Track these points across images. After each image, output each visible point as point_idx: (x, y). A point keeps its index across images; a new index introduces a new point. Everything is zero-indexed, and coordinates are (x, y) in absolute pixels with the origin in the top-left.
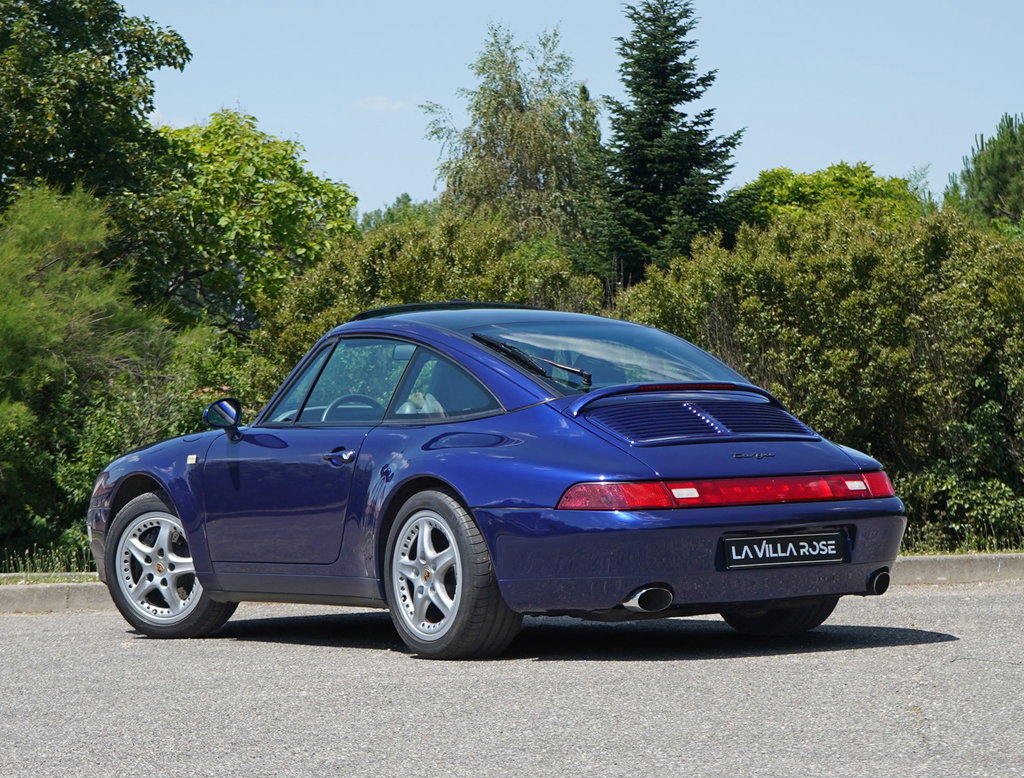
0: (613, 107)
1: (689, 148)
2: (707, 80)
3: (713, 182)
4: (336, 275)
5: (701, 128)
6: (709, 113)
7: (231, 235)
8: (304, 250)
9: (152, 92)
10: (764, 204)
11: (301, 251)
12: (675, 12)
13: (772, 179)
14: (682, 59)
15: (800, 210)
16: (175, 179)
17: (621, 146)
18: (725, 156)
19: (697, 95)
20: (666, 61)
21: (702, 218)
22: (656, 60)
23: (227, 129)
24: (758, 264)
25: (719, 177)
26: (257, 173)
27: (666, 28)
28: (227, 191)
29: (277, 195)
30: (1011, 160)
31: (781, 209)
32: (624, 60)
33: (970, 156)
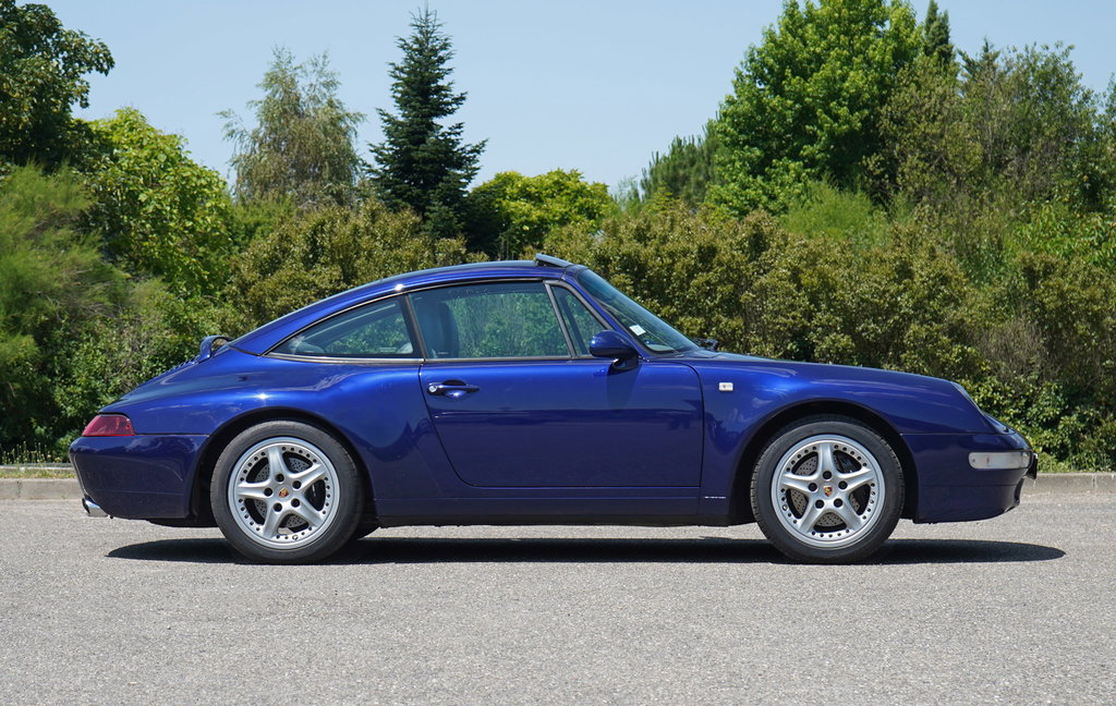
0: (386, 118)
1: (446, 153)
2: (459, 100)
3: (463, 180)
4: (285, 244)
5: (453, 137)
6: (459, 126)
7: (150, 209)
8: (191, 223)
9: (87, 92)
10: (498, 200)
11: (189, 224)
12: (437, 44)
13: (506, 180)
14: (441, 83)
15: (528, 205)
16: (105, 162)
17: (392, 149)
18: (473, 160)
19: (451, 112)
20: (429, 83)
21: (456, 209)
22: (421, 82)
23: (131, 122)
24: (624, 249)
25: (469, 177)
26: (167, 160)
27: (430, 57)
28: (145, 173)
29: (183, 178)
30: (681, 172)
31: (512, 204)
32: (395, 81)
33: (648, 169)
